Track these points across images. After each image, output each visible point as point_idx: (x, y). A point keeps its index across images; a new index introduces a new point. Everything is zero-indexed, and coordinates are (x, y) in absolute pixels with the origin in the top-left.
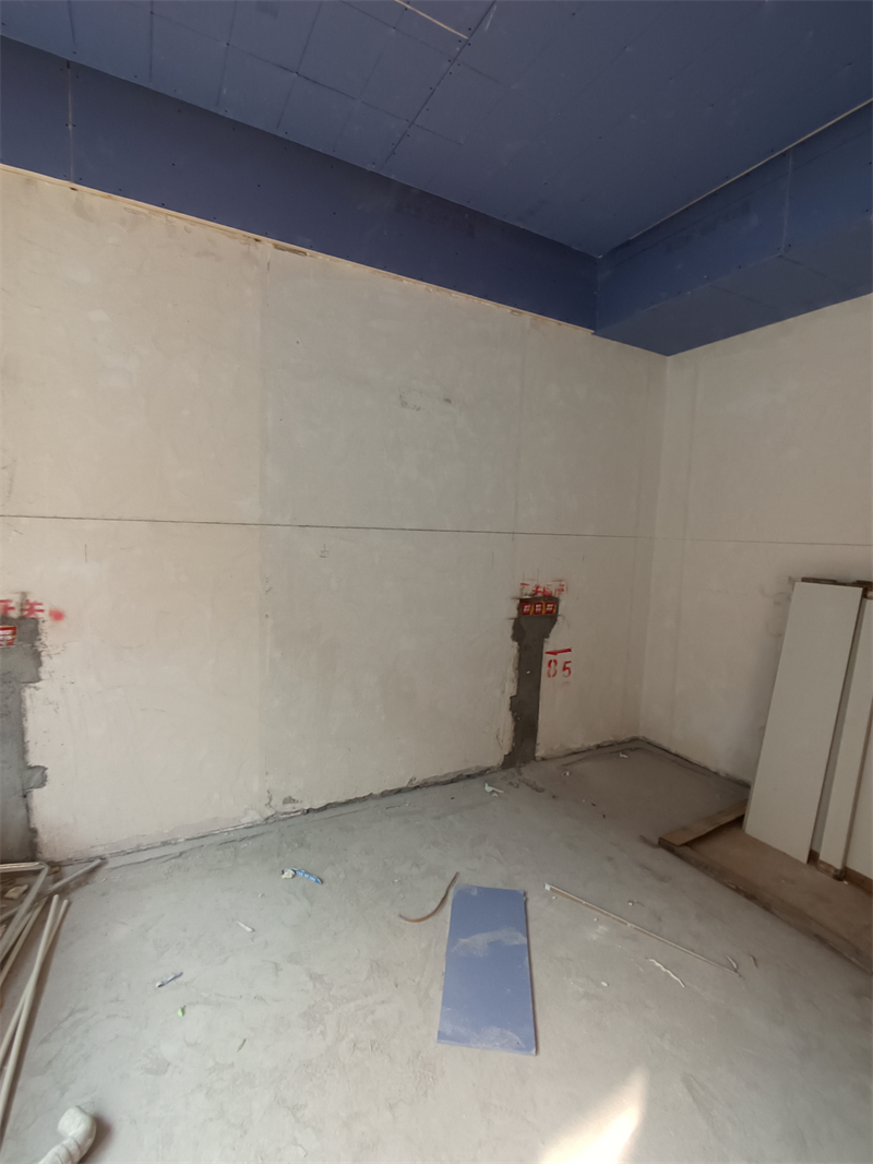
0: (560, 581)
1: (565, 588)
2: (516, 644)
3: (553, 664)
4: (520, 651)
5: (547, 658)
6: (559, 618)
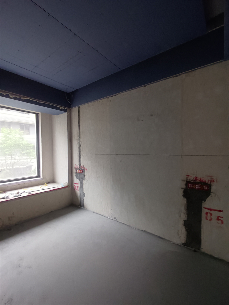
0: (211, 177)
1: (214, 180)
2: (185, 199)
3: (209, 214)
4: (187, 202)
5: (204, 211)
6: (211, 194)
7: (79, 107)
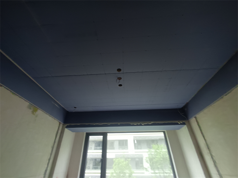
7: (195, 118)
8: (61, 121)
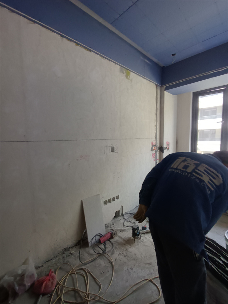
8: (157, 83)
